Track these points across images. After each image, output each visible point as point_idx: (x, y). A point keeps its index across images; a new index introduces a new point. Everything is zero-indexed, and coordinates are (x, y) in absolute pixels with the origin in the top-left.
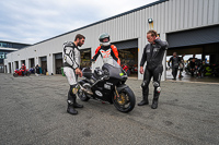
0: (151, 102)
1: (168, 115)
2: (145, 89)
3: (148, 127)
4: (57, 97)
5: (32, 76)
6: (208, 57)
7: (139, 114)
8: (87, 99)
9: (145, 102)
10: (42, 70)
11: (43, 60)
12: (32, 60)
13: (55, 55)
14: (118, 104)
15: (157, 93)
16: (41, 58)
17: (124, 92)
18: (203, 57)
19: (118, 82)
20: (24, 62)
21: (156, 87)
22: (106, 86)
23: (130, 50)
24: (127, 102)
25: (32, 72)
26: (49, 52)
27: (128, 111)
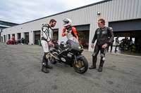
0: (98, 67)
1: (110, 77)
2: (95, 58)
3: (97, 85)
4: (35, 60)
5: (19, 45)
6: (133, 39)
7: (90, 75)
8: (55, 63)
9: (94, 67)
10: (26, 41)
11: (27, 34)
12: (19, 34)
13: (35, 32)
14: (76, 68)
15: (102, 62)
16: (25, 33)
18: (131, 39)
19: (77, 53)
20: (14, 35)
22: (69, 55)
23: (83, 31)
25: (19, 42)
26: (31, 30)
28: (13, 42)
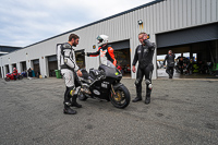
1: (160, 108)
5: (24, 80)
6: (195, 55)
9: (139, 98)
10: (35, 73)
11: (36, 63)
12: (24, 64)
13: (48, 57)
15: (149, 90)
16: (33, 61)
17: (120, 90)
18: (191, 55)
19: (114, 81)
20: (15, 65)
21: (148, 85)
22: (103, 85)
23: (122, 50)
24: (123, 99)
25: (25, 75)
26: (41, 55)
27: (124, 107)
28: (15, 77)
